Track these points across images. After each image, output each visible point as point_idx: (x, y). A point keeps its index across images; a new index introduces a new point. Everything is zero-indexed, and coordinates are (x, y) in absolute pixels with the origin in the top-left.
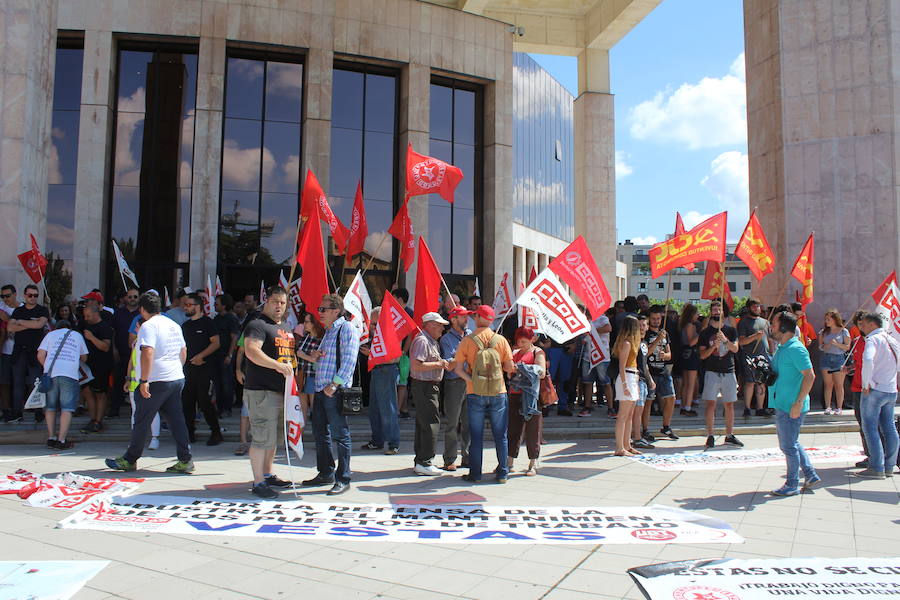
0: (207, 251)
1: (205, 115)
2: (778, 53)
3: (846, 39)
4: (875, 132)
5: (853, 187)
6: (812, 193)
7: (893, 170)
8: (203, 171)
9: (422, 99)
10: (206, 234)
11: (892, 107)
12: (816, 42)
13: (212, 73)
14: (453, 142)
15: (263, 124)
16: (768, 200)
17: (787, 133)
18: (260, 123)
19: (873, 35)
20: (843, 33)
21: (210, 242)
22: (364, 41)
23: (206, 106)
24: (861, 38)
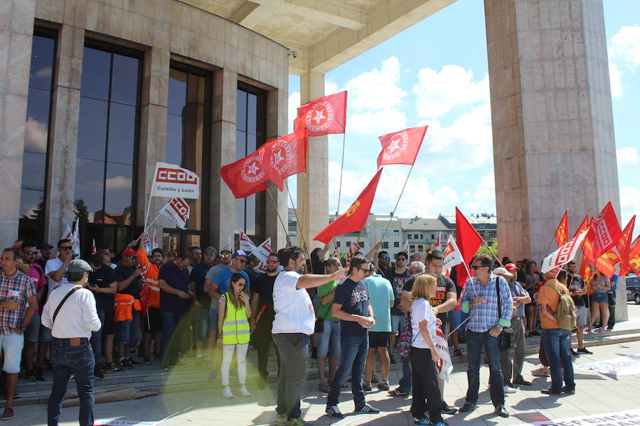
0: (65, 210)
1: (65, 91)
2: (520, 92)
3: (563, 89)
4: (583, 149)
5: (571, 183)
6: (546, 186)
7: (595, 174)
8: (63, 140)
9: (231, 97)
10: (65, 194)
11: (592, 135)
12: (544, 90)
13: (72, 56)
14: (246, 132)
15: (109, 105)
16: (512, 189)
17: (528, 146)
18: (107, 103)
19: (579, 89)
20: (561, 85)
21: (67, 202)
22: (193, 47)
23: (66, 84)
24: (572, 89)
